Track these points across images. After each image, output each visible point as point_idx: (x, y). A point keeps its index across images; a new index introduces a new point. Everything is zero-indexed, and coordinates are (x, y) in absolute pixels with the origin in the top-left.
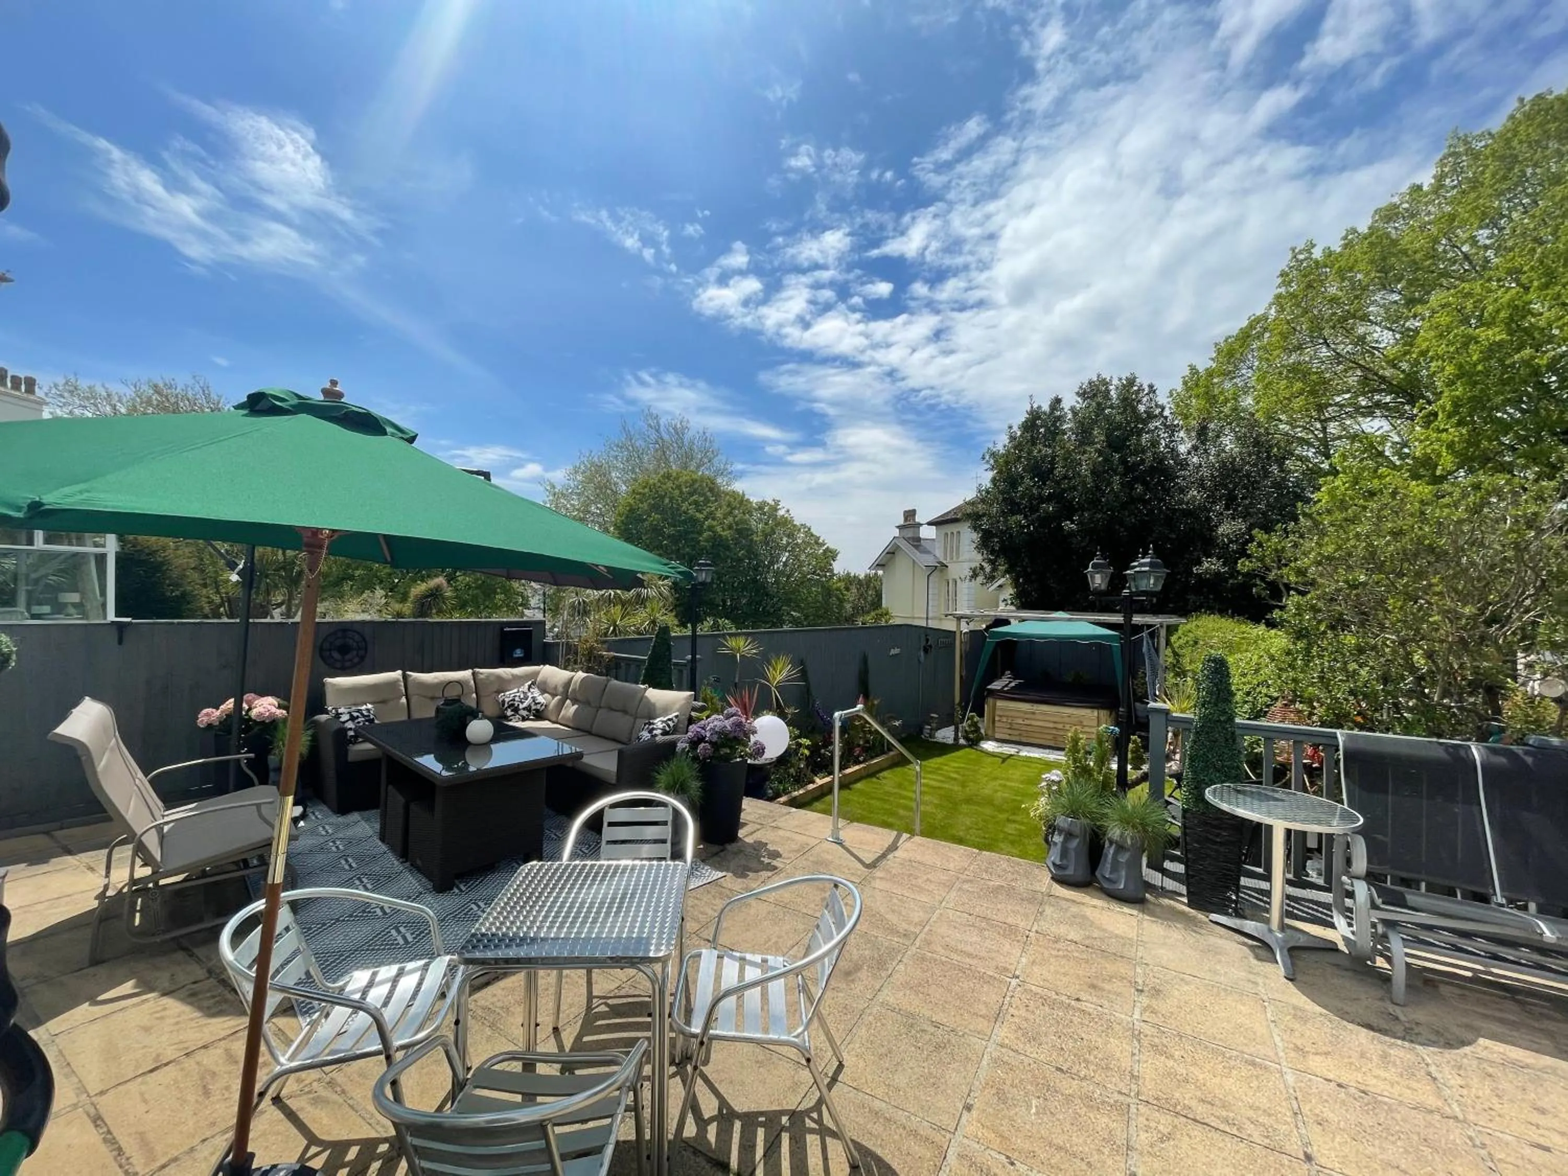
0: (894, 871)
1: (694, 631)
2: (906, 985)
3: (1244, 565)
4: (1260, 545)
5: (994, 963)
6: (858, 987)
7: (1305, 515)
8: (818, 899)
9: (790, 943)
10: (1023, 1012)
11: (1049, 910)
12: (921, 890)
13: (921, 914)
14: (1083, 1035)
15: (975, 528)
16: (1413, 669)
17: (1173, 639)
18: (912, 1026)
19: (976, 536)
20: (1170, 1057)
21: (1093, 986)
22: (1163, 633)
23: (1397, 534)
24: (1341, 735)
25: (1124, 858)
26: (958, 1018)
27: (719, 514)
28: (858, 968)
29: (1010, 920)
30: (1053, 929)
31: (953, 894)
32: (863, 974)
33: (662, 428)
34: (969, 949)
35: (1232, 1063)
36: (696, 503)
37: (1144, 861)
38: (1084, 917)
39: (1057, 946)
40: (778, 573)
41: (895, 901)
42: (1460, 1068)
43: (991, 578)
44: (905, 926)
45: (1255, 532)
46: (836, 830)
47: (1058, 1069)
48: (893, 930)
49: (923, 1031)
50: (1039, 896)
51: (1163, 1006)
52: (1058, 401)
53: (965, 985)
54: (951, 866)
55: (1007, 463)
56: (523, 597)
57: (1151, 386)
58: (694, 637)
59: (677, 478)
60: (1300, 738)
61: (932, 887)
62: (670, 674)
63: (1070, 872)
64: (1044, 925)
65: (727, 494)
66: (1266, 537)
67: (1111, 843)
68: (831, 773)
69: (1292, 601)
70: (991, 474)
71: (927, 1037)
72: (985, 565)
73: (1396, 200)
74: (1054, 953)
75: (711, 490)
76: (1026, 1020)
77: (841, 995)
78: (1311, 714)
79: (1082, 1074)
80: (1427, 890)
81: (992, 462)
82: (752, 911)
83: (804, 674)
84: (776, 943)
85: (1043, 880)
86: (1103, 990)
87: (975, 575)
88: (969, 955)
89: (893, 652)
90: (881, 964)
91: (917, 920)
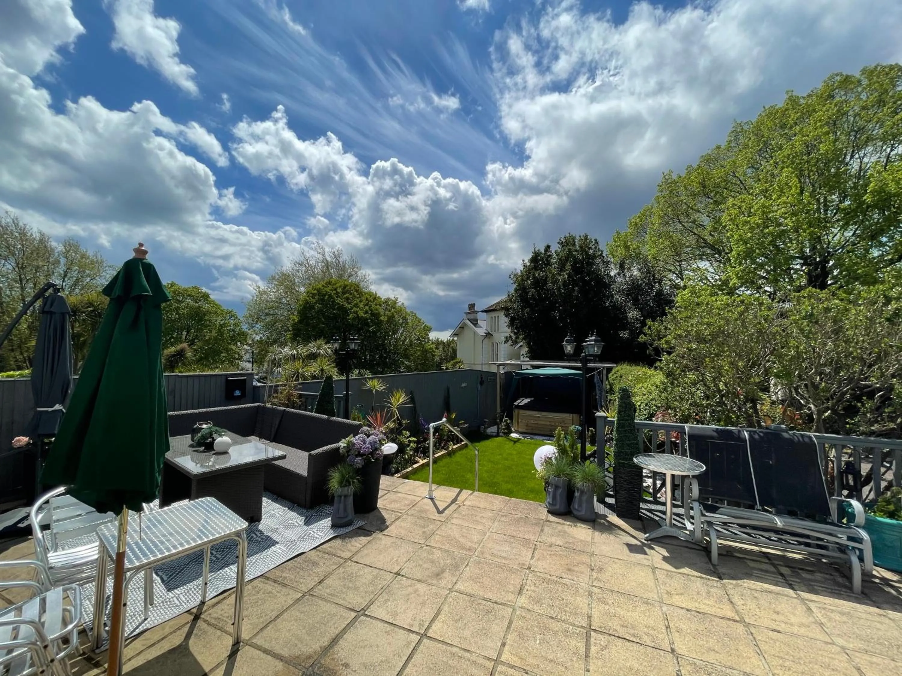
0: (464, 513)
1: (348, 377)
2: (471, 578)
3: (642, 339)
4: (649, 328)
5: (517, 562)
6: (443, 583)
7: (669, 313)
8: (421, 532)
9: (405, 560)
10: (533, 588)
11: (546, 529)
12: (478, 522)
13: (478, 537)
14: (564, 597)
15: (506, 316)
16: (720, 391)
17: (610, 375)
18: (473, 601)
19: (507, 320)
20: (607, 604)
21: (569, 570)
22: (605, 372)
23: (709, 324)
24: (687, 427)
25: (584, 498)
26: (499, 595)
27: (361, 305)
28: (443, 571)
29: (526, 537)
30: (549, 539)
31: (496, 523)
32: (447, 574)
33: (326, 254)
34: (504, 555)
35: (637, 604)
36: (347, 299)
37: (595, 499)
38: (565, 532)
39: (550, 549)
40: (397, 340)
41: (464, 530)
42: (742, 595)
43: (515, 342)
44: (469, 544)
45: (647, 320)
46: (431, 491)
47: (551, 617)
48: (463, 548)
49: (479, 604)
50: (542, 522)
51: (604, 576)
52: (549, 247)
53: (502, 576)
54: (495, 508)
55: (523, 280)
56: (239, 355)
57: (596, 240)
58: (347, 380)
59: (335, 284)
60: (668, 429)
61: (484, 521)
62: (333, 404)
63: (558, 507)
64: (544, 538)
65: (365, 293)
66: (652, 323)
67: (578, 490)
68: (428, 457)
69: (665, 357)
70: (515, 286)
71: (482, 607)
72: (512, 335)
73: (709, 152)
74: (549, 553)
75: (357, 291)
76: (535, 592)
77: (434, 587)
78: (675, 415)
79: (563, 619)
80: (728, 505)
81: (515, 279)
82: (383, 542)
83: (412, 400)
84: (397, 560)
85: (543, 513)
86: (574, 571)
87: (506, 341)
88: (504, 558)
89: (463, 385)
90: (456, 567)
91: (476, 540)
